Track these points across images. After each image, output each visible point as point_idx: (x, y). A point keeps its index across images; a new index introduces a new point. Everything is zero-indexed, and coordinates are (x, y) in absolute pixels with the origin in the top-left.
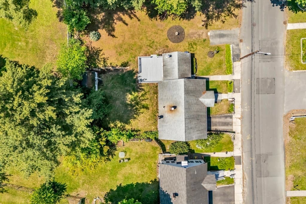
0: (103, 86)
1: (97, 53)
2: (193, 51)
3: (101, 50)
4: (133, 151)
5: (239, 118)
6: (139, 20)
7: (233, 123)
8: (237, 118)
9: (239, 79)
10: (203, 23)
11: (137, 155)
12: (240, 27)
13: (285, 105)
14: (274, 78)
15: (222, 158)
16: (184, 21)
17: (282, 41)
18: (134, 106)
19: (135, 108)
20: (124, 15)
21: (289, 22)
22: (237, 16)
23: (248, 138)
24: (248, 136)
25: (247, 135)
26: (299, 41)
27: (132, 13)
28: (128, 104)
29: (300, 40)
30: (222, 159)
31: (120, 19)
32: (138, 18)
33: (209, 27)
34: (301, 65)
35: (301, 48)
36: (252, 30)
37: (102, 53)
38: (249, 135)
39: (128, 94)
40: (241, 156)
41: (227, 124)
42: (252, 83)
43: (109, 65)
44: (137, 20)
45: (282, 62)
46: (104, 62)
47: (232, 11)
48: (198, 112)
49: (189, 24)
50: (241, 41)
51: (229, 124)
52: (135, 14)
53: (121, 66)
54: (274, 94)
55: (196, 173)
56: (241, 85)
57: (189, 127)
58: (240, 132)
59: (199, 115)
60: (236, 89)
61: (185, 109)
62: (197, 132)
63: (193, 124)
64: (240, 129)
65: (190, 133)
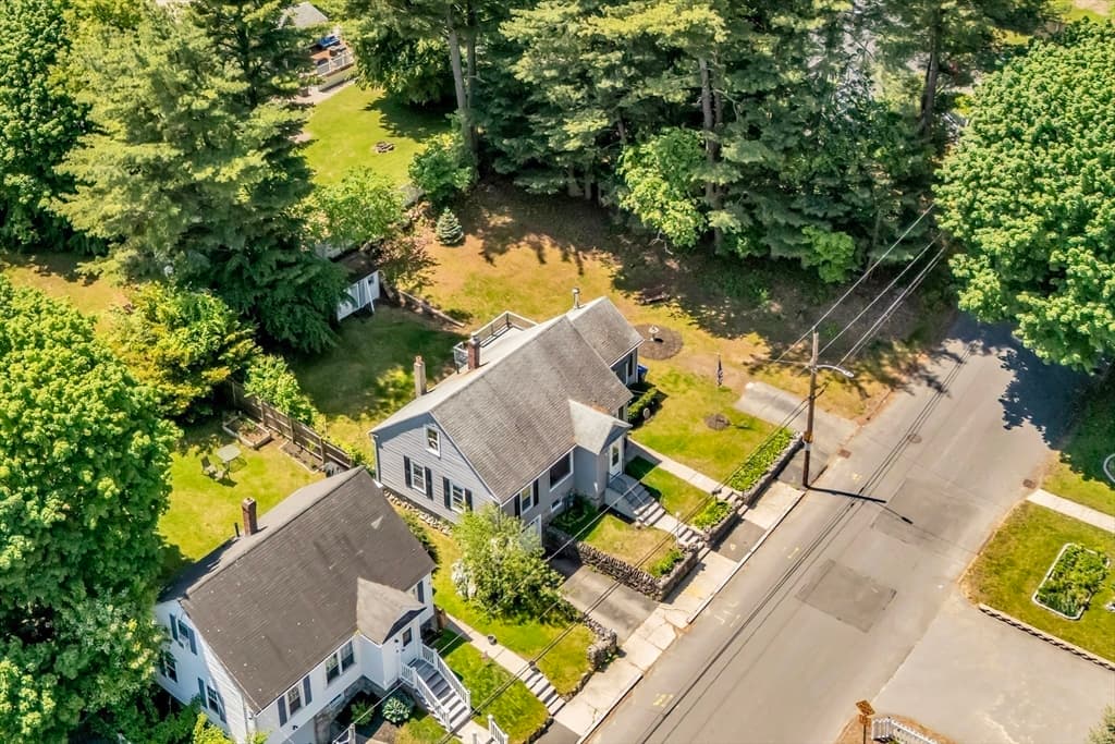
0: (363, 322)
1: (421, 263)
2: (669, 390)
3: (434, 264)
4: (264, 476)
5: (675, 627)
6: (581, 273)
7: (638, 626)
8: (667, 622)
9: (762, 525)
10: (750, 360)
11: (262, 491)
12: (864, 424)
13: (884, 689)
14: (895, 593)
15: (505, 671)
16: (701, 332)
17: (990, 518)
18: (386, 396)
19: (383, 400)
20: (554, 245)
21: (1048, 487)
22: (868, 397)
23: (657, 703)
24: (664, 696)
25: (661, 694)
26: (1055, 544)
27: (576, 254)
28: (376, 384)
29: (1062, 543)
30: (499, 674)
31: (539, 248)
32: (581, 269)
33: (760, 374)
34: (1027, 605)
35: (1051, 562)
36: (900, 445)
37: (432, 268)
38: (671, 696)
39: (400, 367)
40: (580, 737)
41: (617, 614)
42: (800, 563)
43: (422, 296)
44: (577, 269)
45: (954, 567)
46: (420, 285)
47: (863, 381)
48: (538, 418)
49: (708, 344)
50: (844, 453)
51: (625, 621)
52: (583, 260)
53: (446, 313)
54: (862, 633)
55: (376, 524)
56: (758, 545)
57: (477, 406)
58: (644, 665)
59: (530, 426)
60: (730, 545)
61: (504, 364)
62: (485, 447)
63: (495, 417)
64: (655, 659)
65: (462, 418)
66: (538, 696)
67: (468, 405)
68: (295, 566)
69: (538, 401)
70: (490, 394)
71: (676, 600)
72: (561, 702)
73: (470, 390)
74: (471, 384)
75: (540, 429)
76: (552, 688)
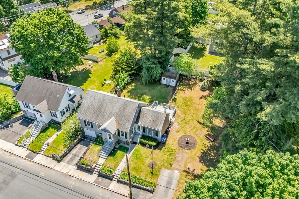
2: (164, 150)
3: (191, 90)
5: (68, 172)
7: (69, 164)
8: (70, 170)
9: (110, 186)
10: (191, 170)
16: (200, 153)
19: (137, 98)
28: (142, 96)
33: (185, 174)
39: (150, 97)
43: (178, 92)
46: (182, 90)
48: (104, 112)
49: (194, 156)
51: (70, 161)
53: (174, 98)
55: (58, 96)
56: (102, 187)
57: (96, 98)
58: (55, 168)
59: (100, 112)
60: (100, 179)
61: (112, 97)
62: (87, 106)
63: (96, 103)
64: (57, 170)
65: (91, 97)
66: (42, 148)
67: (95, 96)
68: (42, 88)
69: (108, 110)
70: (102, 99)
71: (78, 170)
72: (43, 153)
73: (99, 94)
74: (101, 94)
75: (101, 114)
76: (45, 150)
